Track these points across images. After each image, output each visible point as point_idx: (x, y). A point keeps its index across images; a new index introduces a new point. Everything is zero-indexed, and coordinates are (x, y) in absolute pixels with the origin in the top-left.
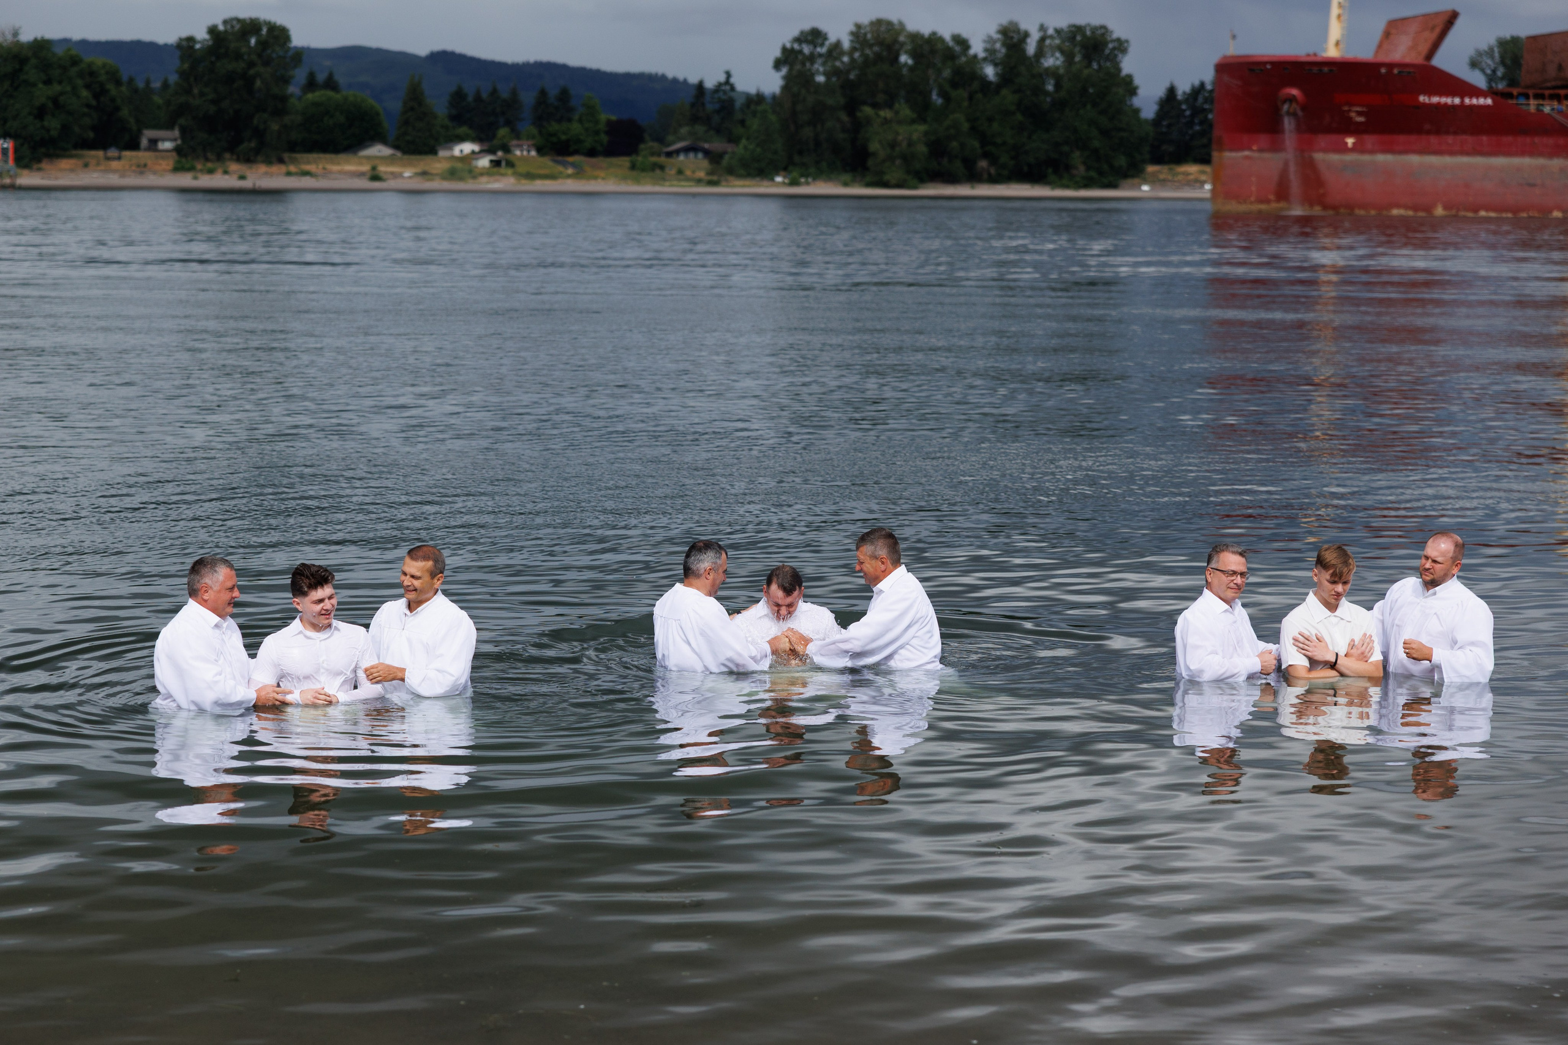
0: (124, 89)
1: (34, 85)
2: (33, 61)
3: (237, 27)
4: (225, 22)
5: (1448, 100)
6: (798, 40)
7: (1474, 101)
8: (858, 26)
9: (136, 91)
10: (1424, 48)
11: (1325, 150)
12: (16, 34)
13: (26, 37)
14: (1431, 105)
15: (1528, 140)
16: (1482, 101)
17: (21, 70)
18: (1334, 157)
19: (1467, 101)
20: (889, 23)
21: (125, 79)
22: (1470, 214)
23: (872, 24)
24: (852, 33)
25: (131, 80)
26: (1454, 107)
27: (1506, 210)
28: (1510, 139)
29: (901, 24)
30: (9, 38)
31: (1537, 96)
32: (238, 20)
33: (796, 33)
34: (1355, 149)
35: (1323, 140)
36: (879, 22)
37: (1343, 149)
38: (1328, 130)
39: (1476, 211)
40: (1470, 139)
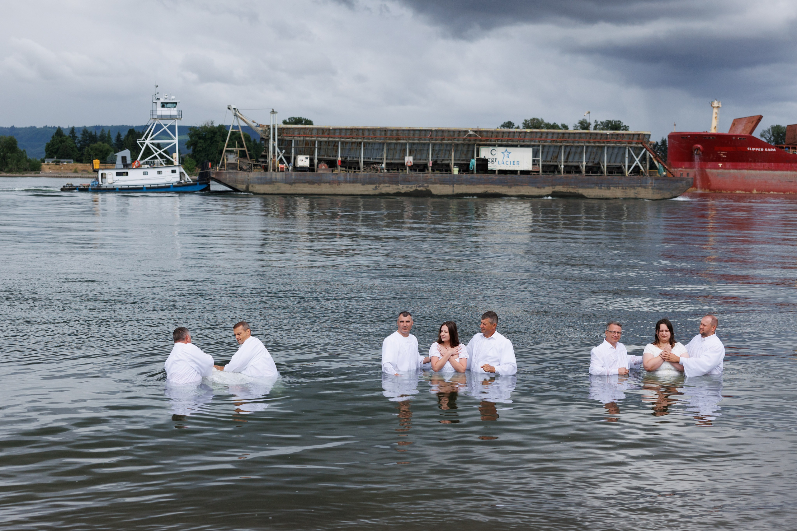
0: (252, 143)
1: (219, 142)
2: (218, 133)
3: (294, 120)
4: (289, 119)
5: (759, 150)
6: (503, 126)
7: (769, 150)
8: (526, 121)
9: (256, 144)
10: (749, 130)
11: (710, 168)
12: (212, 123)
13: (216, 125)
14: (752, 151)
15: (790, 165)
16: (772, 150)
17: (214, 136)
18: (714, 171)
19: (766, 150)
20: (538, 119)
21: (252, 140)
22: (767, 193)
23: (531, 120)
24: (524, 123)
25: (255, 140)
26: (761, 152)
27: (781, 192)
28: (783, 164)
29: (542, 120)
30: (210, 124)
31: (793, 148)
32: (294, 118)
33: (502, 123)
34: (723, 168)
35: (710, 164)
36: (534, 119)
37: (718, 168)
38: (712, 161)
39: (769, 192)
40: (767, 164)
